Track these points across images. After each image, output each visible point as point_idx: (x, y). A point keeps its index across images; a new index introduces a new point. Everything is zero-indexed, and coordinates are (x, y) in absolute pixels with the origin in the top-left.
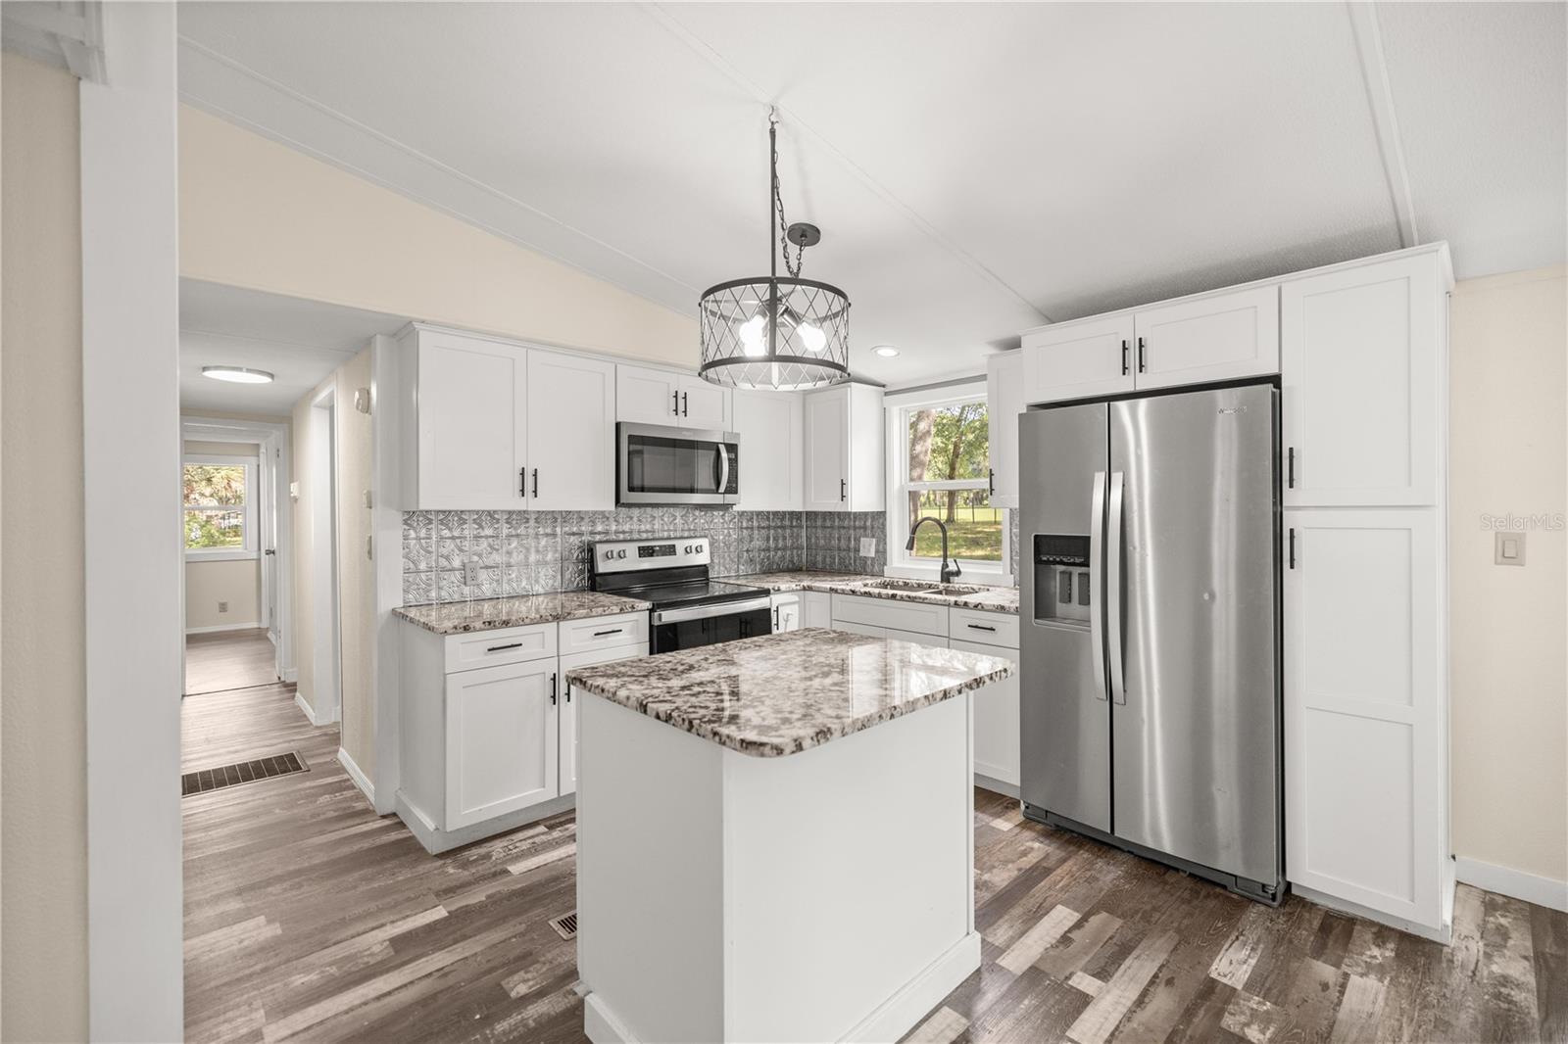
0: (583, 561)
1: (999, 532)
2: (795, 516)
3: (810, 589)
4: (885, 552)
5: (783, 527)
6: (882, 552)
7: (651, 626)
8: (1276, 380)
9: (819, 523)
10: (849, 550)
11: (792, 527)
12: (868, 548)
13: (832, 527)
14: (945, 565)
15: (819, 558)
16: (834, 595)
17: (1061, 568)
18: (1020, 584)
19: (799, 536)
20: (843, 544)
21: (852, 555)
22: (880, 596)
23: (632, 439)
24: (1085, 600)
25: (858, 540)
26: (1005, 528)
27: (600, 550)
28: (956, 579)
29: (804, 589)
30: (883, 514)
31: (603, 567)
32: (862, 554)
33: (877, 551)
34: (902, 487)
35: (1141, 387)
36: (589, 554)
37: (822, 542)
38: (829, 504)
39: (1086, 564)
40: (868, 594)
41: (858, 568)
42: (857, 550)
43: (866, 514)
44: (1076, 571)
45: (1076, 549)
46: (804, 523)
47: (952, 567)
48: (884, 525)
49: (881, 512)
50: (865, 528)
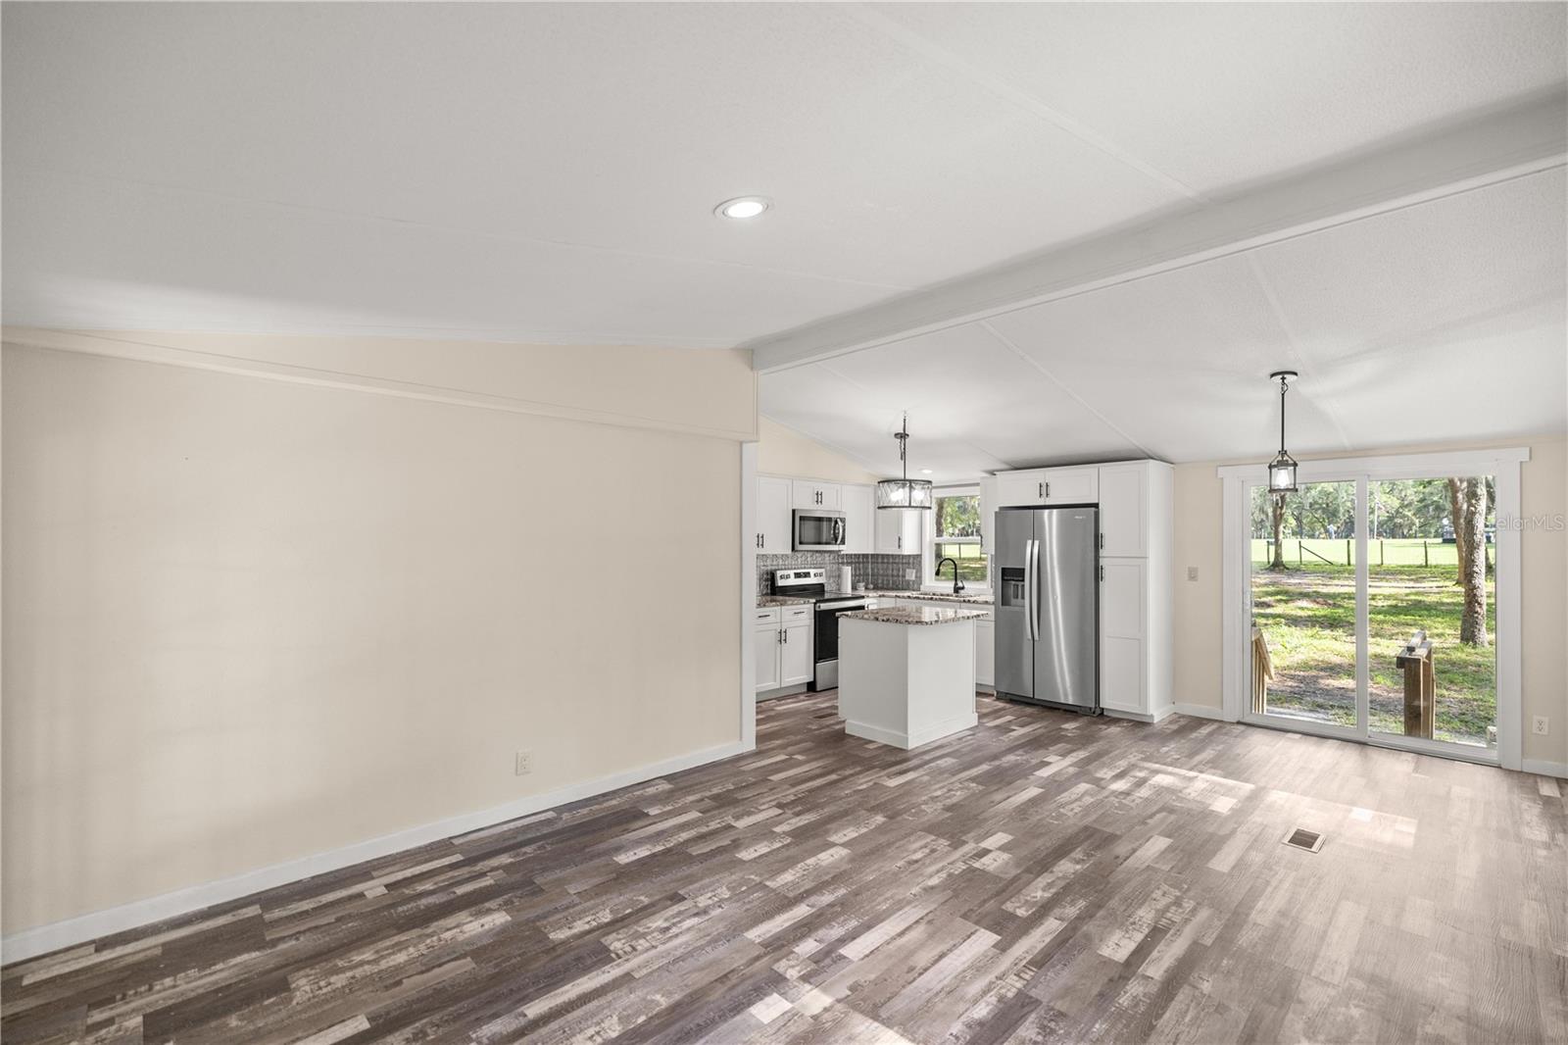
0: (767, 580)
1: (985, 567)
2: (865, 556)
3: (883, 596)
4: (921, 577)
5: (859, 563)
6: (919, 578)
7: (815, 611)
8: (1096, 506)
9: (880, 560)
10: (898, 576)
11: (863, 563)
12: (911, 575)
13: (888, 563)
14: (956, 584)
15: (880, 581)
16: (898, 599)
17: (1013, 582)
18: (995, 593)
19: (867, 568)
20: (895, 573)
21: (900, 579)
22: (924, 598)
23: (801, 518)
24: (1023, 598)
25: (904, 571)
26: (988, 564)
27: (779, 573)
28: (962, 591)
29: (880, 596)
30: (919, 556)
31: (780, 583)
32: (907, 578)
33: (916, 577)
34: (931, 542)
35: (1047, 503)
36: (771, 577)
37: (881, 572)
38: (890, 549)
39: (1023, 580)
40: (918, 598)
41: (907, 587)
42: (904, 576)
43: (909, 556)
44: (1020, 584)
45: (1019, 573)
46: (870, 560)
47: (960, 585)
48: (920, 562)
49: (917, 555)
50: (909, 563)
